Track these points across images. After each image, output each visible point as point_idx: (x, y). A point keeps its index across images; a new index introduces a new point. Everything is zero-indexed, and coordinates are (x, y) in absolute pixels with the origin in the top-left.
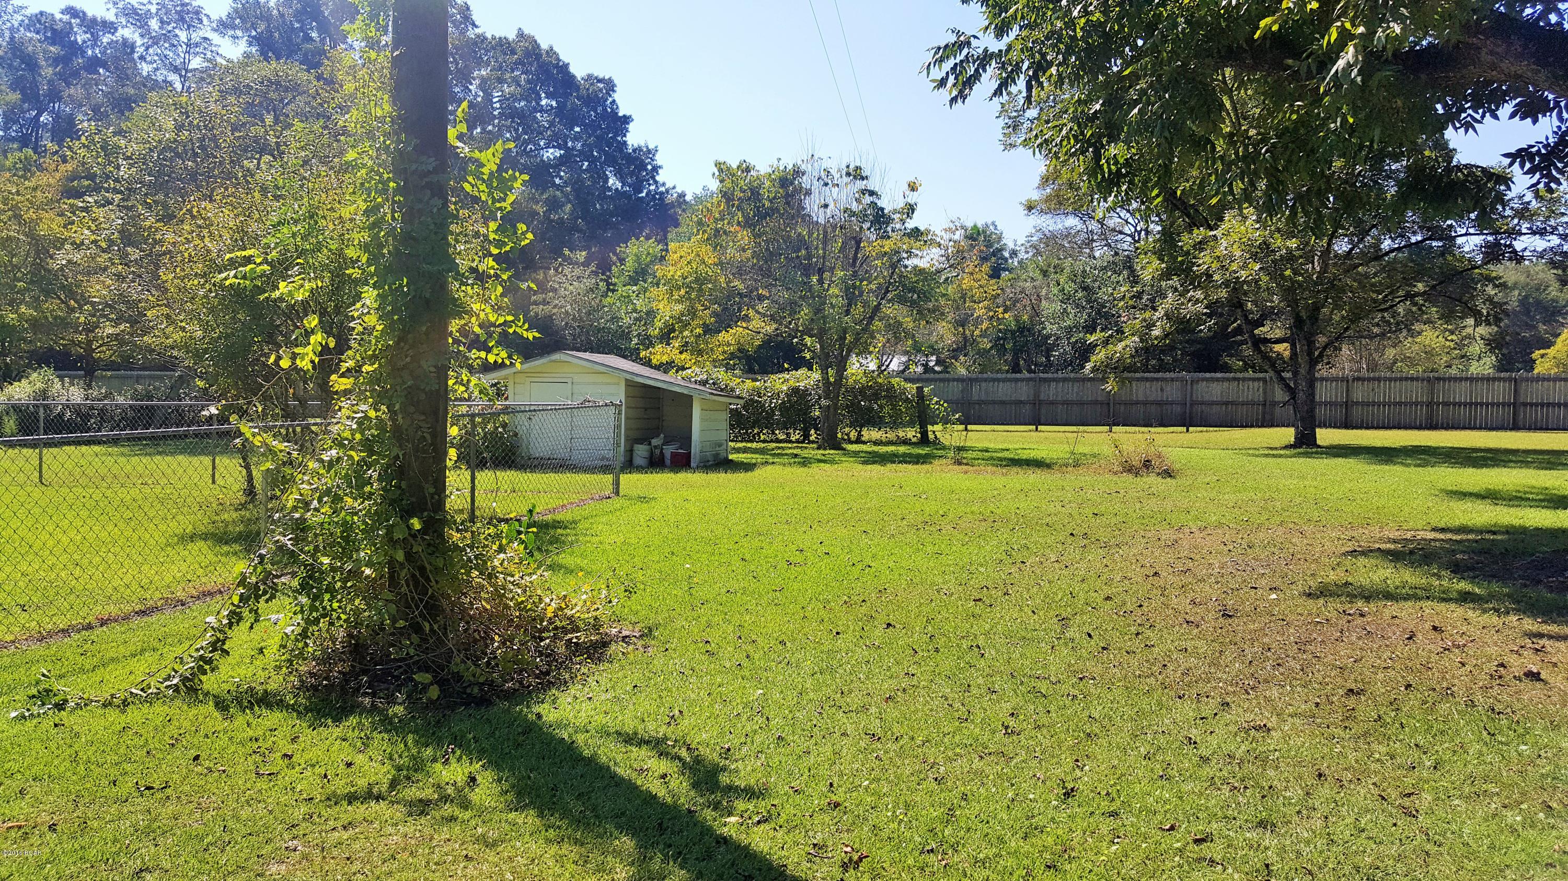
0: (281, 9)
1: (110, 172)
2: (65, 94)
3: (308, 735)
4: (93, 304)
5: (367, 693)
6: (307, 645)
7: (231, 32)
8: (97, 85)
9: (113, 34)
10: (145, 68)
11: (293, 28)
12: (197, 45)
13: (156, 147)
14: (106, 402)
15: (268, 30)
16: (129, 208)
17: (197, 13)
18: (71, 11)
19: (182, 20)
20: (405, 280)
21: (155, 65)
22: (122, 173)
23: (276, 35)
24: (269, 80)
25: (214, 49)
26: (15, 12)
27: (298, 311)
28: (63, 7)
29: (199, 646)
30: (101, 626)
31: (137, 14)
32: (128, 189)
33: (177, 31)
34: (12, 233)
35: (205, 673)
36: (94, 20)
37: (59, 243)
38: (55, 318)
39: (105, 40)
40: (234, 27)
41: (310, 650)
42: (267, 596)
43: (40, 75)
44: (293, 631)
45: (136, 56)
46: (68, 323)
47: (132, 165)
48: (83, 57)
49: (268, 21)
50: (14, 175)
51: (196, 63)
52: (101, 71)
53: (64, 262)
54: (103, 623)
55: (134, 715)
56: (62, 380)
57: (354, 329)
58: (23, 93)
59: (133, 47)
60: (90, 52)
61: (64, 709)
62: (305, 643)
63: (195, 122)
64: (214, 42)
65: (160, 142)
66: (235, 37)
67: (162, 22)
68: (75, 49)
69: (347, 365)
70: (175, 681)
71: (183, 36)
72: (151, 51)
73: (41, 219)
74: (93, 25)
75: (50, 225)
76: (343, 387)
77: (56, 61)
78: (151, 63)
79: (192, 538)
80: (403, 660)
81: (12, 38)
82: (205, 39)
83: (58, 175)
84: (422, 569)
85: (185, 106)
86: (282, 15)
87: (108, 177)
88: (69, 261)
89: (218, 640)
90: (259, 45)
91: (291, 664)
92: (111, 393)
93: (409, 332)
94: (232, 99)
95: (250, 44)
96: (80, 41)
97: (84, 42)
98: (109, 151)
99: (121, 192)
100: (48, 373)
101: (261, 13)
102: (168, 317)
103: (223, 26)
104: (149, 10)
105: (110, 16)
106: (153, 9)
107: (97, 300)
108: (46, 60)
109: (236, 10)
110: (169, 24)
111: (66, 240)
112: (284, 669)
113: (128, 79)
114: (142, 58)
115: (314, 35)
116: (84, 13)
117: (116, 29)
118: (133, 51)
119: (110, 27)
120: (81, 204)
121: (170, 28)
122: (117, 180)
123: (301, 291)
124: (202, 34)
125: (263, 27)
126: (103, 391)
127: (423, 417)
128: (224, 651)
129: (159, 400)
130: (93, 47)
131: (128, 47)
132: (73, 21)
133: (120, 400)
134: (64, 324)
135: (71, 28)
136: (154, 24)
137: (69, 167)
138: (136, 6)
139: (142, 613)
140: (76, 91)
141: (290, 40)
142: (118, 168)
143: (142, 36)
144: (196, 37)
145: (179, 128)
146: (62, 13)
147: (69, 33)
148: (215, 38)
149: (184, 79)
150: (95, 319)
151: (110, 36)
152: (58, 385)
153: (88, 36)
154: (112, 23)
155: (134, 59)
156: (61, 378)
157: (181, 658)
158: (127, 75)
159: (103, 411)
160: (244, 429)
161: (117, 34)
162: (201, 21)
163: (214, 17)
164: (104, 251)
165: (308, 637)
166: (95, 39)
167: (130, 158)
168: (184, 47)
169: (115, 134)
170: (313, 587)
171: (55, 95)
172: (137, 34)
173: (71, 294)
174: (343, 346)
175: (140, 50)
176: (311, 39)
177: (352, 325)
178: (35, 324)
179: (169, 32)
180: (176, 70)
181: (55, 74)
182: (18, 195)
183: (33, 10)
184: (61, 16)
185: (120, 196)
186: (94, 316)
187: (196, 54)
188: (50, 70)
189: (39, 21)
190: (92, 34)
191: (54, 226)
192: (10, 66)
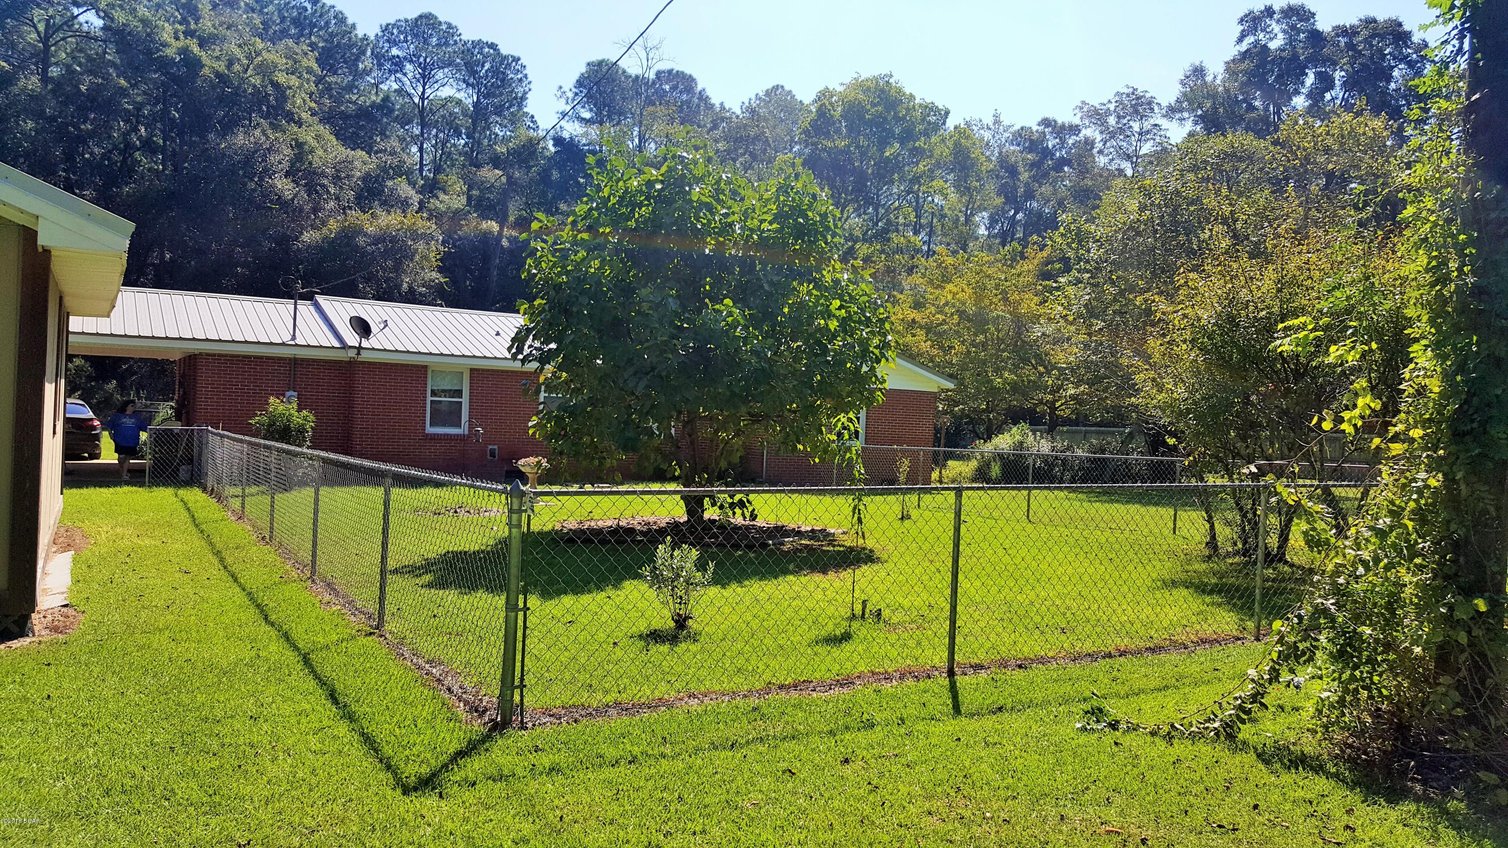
0: (1227, 84)
1: (1083, 254)
2: (1037, 194)
3: (1362, 809)
4: (1059, 369)
5: (1417, 779)
6: (1343, 715)
7: (1178, 116)
8: (1062, 181)
9: (1077, 135)
10: (1102, 161)
11: (1237, 100)
12: (1148, 132)
13: (1120, 229)
14: (1068, 454)
15: (1214, 108)
16: (1097, 285)
17: (1150, 103)
18: (1046, 122)
19: (1136, 112)
20: (1475, 338)
21: (1111, 157)
22: (1092, 255)
23: (1221, 110)
24: (1225, 153)
25: (1162, 133)
26: (1004, 131)
27: (1347, 375)
28: (1040, 120)
29: (1237, 695)
30: (1120, 656)
31: (1098, 114)
32: (1096, 268)
33: (1131, 123)
34: (1000, 313)
35: (1243, 722)
36: (1063, 127)
37: (1036, 319)
38: (1029, 381)
39: (1071, 142)
40: (1181, 111)
41: (1347, 720)
42: (1307, 657)
43: (1019, 180)
44: (1329, 697)
45: (1095, 151)
46: (1039, 386)
47: (1100, 247)
48: (1052, 159)
49: (1213, 98)
50: (1004, 265)
51: (1146, 148)
52: (1066, 169)
53: (1039, 334)
54: (1122, 654)
55: (1180, 748)
56: (1034, 434)
57: (1405, 390)
58: (1006, 197)
59: (1093, 143)
60: (1058, 154)
61: (1118, 729)
62: (1342, 711)
63: (1157, 202)
64: (1163, 127)
65: (1124, 223)
66: (1182, 119)
67: (1119, 117)
68: (1047, 153)
69: (1397, 429)
70: (1216, 725)
71: (1136, 126)
72: (1108, 144)
73: (1022, 300)
74: (1062, 131)
75: (1029, 303)
76: (1394, 453)
77: (1033, 165)
78: (1108, 155)
79: (1174, 584)
80: (1458, 751)
81: (1000, 153)
82: (1156, 125)
83: (1036, 262)
84: (1482, 655)
85: (1148, 188)
86: (1227, 90)
87: (1080, 260)
88: (1043, 334)
89: (1258, 693)
90: (1204, 122)
91: (1327, 731)
92: (1072, 446)
93: (1474, 394)
94: (1191, 176)
95: (1196, 123)
96: (1050, 146)
97: (1054, 146)
98: (1081, 238)
99: (1088, 271)
100: (1024, 426)
101: (1208, 92)
102: (1154, 380)
103: (1172, 111)
104: (1109, 109)
105: (1076, 121)
106: (1112, 107)
107: (1064, 366)
108: (1024, 167)
109: (1185, 94)
110: (1124, 117)
111: (1040, 316)
112: (1320, 734)
113: (1087, 172)
114: (1100, 152)
115: (1257, 103)
116: (1055, 121)
117: (1080, 131)
118: (1092, 148)
119: (1074, 129)
120: (1054, 285)
121: (1125, 121)
122: (1088, 262)
123: (1352, 353)
124: (1152, 121)
125: (1208, 105)
126: (1065, 444)
127: (1487, 488)
128: (1262, 704)
129: (1112, 453)
130: (1060, 150)
131: (1089, 143)
132: (1046, 130)
133: (1079, 453)
134: (1037, 386)
135: (1045, 136)
136: (1112, 120)
137: (1045, 254)
138: (1098, 107)
139: (1152, 650)
140: (1046, 189)
141: (1233, 113)
142: (1088, 251)
143: (1101, 133)
144: (1147, 125)
145: (1142, 208)
146: (1039, 125)
147: (1043, 141)
148: (1164, 123)
149: (1135, 165)
150: (1060, 382)
151: (1074, 137)
152: (1031, 438)
153: (1058, 140)
154: (1077, 126)
155: (1093, 155)
156: (1034, 432)
157: (1220, 704)
158: (1087, 169)
159: (1064, 461)
160: (1279, 489)
161: (1081, 135)
162: (1152, 110)
163: (1165, 104)
164: (1071, 324)
165: (1345, 706)
166: (1063, 142)
167: (1098, 241)
168: (1137, 136)
169: (1087, 221)
170: (1353, 656)
171: (1030, 195)
172: (1097, 132)
173: (1041, 362)
174: (1390, 409)
175: (1099, 145)
176: (1255, 108)
177: (1401, 387)
178: (1015, 388)
179: (1125, 125)
180: (1128, 157)
181: (1030, 178)
182: (1006, 281)
183: (1017, 127)
184: (1037, 127)
185: (1088, 275)
186: (1059, 379)
187: (1147, 140)
188: (1026, 175)
189: (1020, 135)
190: (1061, 140)
191: (1032, 305)
192: (997, 176)
